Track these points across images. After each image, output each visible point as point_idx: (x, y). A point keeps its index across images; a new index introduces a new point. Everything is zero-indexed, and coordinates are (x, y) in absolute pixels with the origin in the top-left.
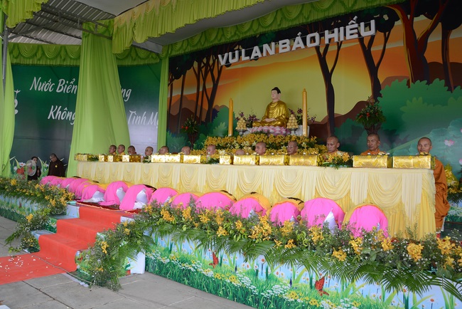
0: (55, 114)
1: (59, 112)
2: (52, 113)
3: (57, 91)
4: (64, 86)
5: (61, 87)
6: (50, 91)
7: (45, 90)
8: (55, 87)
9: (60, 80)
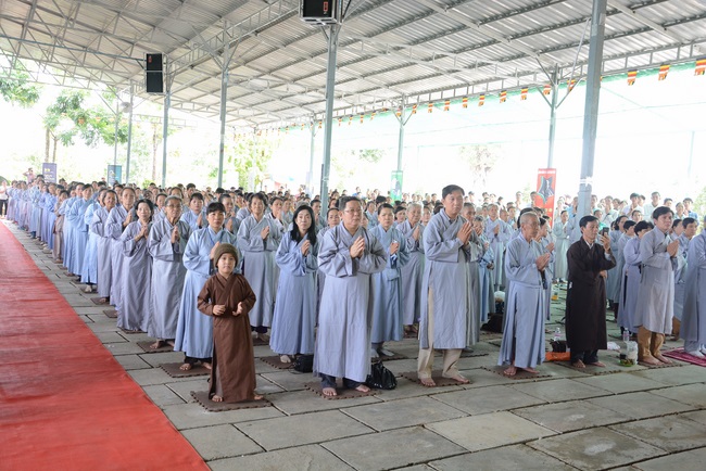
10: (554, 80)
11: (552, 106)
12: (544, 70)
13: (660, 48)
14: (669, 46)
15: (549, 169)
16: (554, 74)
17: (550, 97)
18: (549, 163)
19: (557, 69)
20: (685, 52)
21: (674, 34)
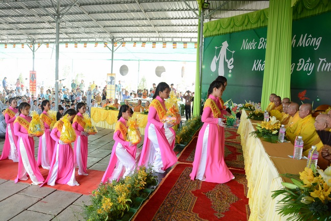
0: (257, 66)
1: (260, 65)
2: (255, 66)
3: (259, 48)
4: (263, 43)
5: (261, 44)
6: (254, 48)
7: (251, 49)
8: (257, 45)
9: (261, 39)
10: (33, 43)
11: (33, 51)
12: (30, 39)
13: (65, 38)
14: (67, 38)
15: (33, 71)
16: (33, 41)
17: (32, 48)
18: (33, 69)
19: (34, 40)
20: (72, 40)
21: (69, 36)
